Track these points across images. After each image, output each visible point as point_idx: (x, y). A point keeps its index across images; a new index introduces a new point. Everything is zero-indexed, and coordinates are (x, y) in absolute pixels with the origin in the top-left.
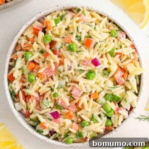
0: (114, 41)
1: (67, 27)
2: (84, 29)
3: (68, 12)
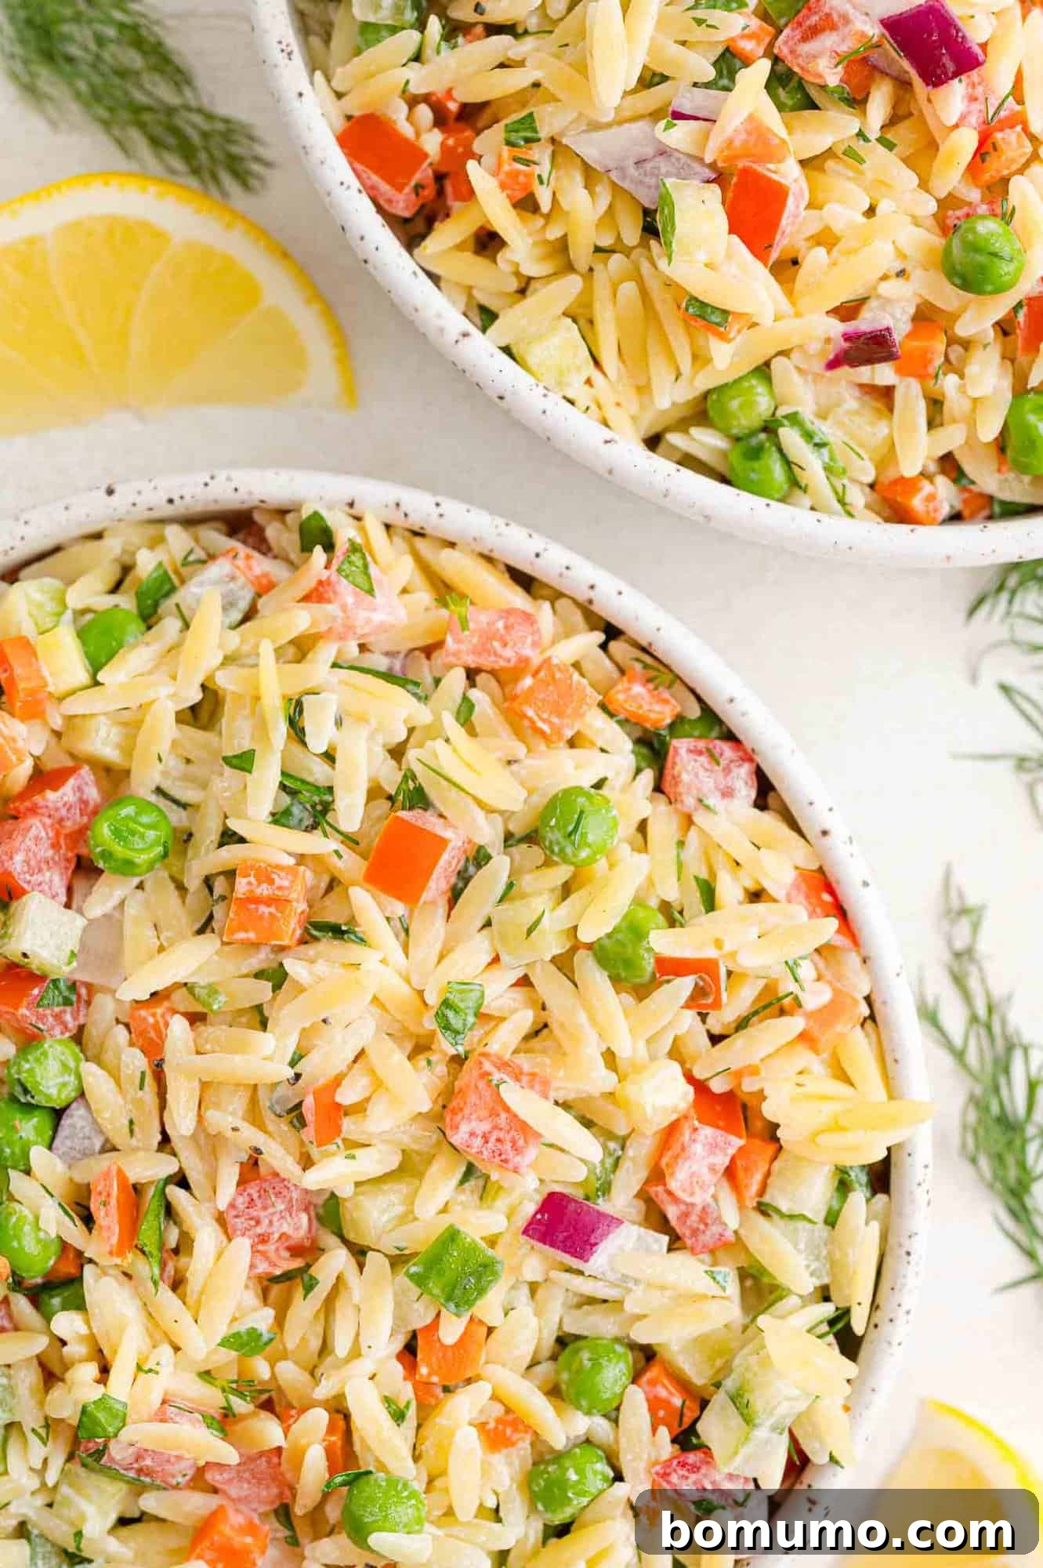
0: (642, 827)
1: (196, 696)
2: (362, 719)
3: (214, 537)
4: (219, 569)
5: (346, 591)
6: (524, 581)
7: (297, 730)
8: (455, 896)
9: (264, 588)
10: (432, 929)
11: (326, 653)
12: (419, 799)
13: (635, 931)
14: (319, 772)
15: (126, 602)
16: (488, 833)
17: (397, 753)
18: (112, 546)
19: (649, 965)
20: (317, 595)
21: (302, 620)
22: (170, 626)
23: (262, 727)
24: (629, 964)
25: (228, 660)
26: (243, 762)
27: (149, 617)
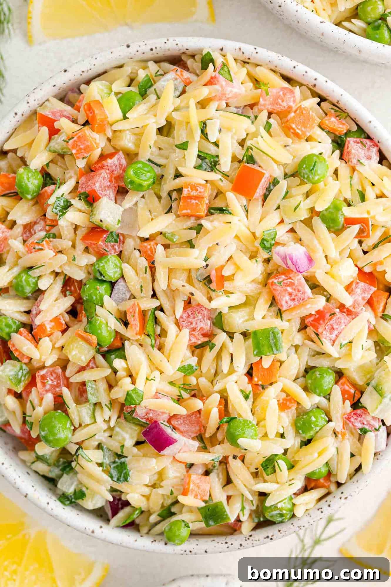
0: (336, 172)
1: (163, 123)
2: (229, 129)
3: (167, 66)
4: (171, 76)
5: (222, 80)
6: (287, 79)
7: (204, 134)
8: (265, 197)
9: (187, 83)
10: (257, 209)
11: (213, 106)
12: (251, 160)
13: (336, 208)
14: (213, 150)
15: (134, 89)
16: (278, 173)
17: (242, 143)
18: (128, 70)
19: (341, 220)
20: (211, 82)
21: (205, 92)
22: (152, 98)
23: (191, 133)
24: (334, 220)
25: (175, 110)
26: (183, 146)
27: (143, 95)
